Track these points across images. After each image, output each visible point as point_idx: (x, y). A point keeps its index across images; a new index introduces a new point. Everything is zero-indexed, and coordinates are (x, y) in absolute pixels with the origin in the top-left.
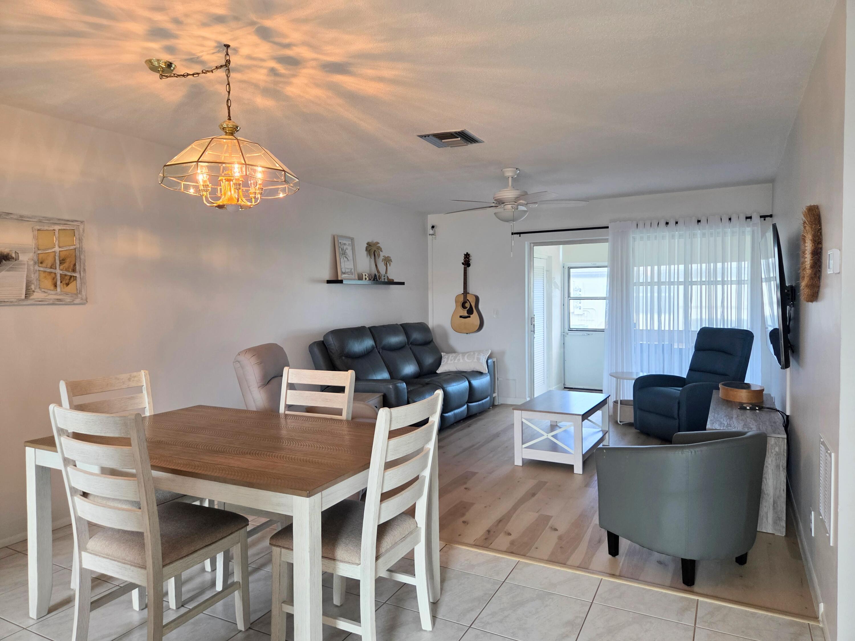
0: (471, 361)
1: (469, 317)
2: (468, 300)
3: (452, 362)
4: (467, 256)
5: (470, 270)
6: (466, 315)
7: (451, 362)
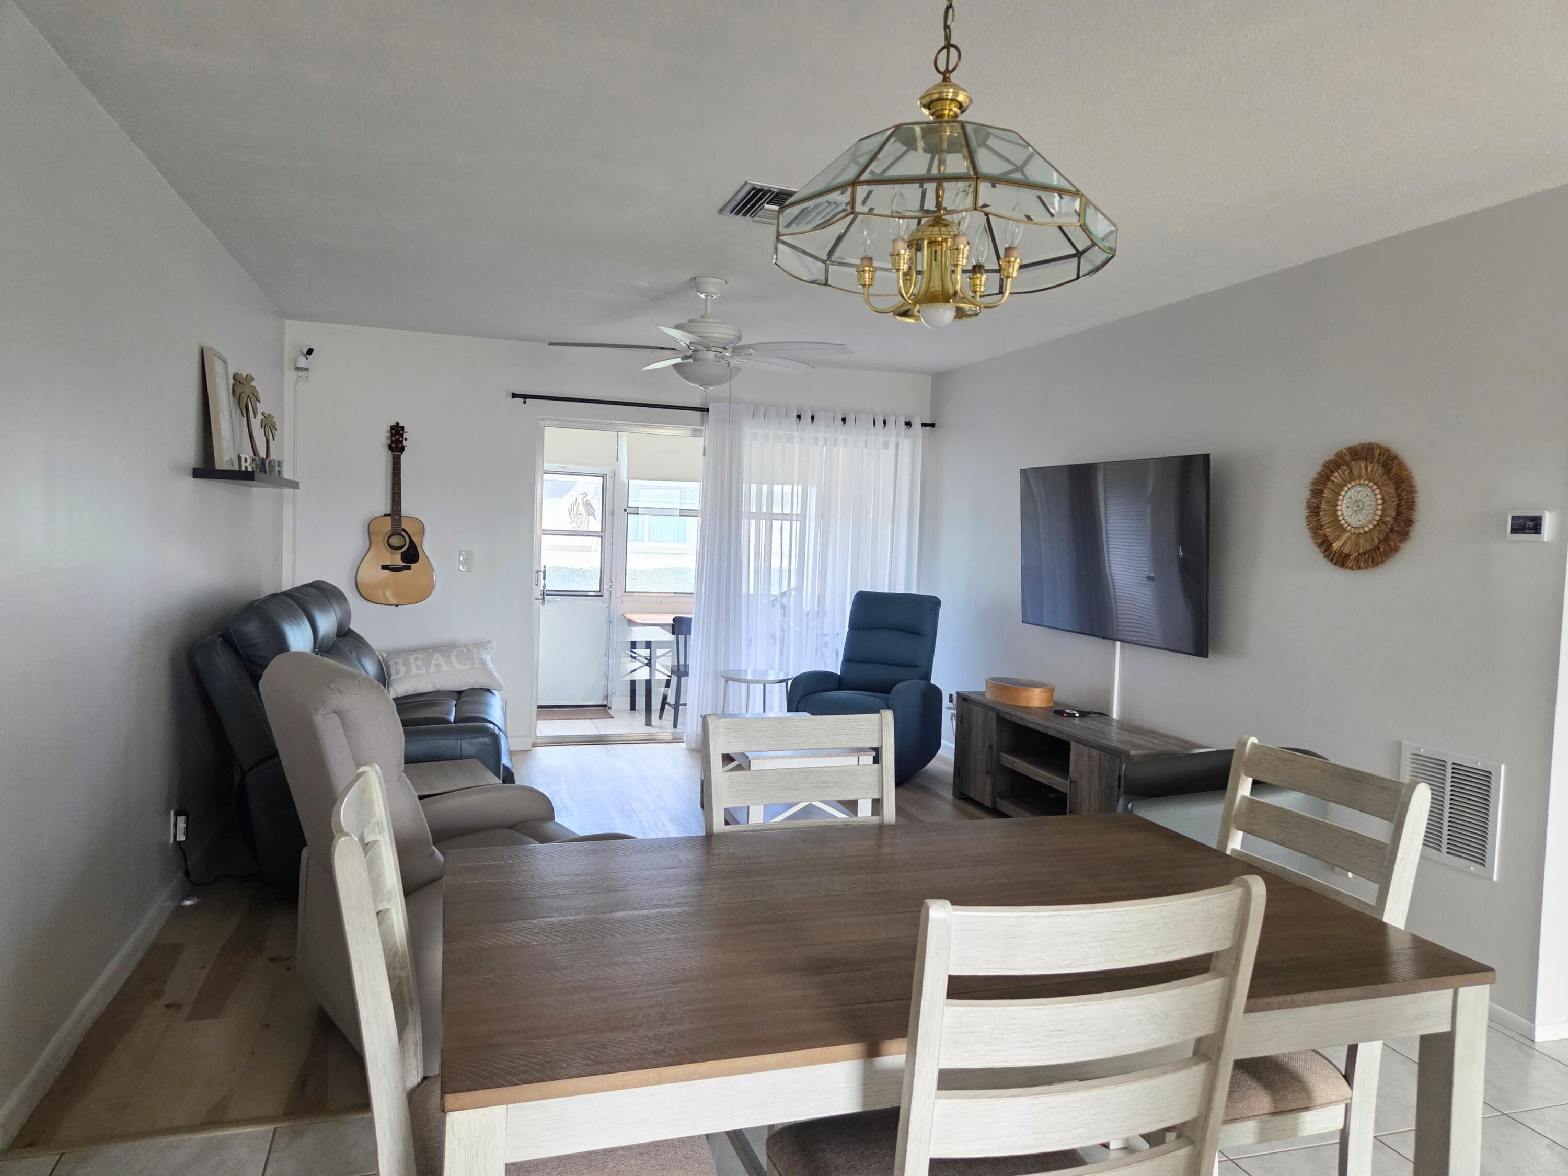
0: (466, 667)
1: (409, 568)
2: (404, 530)
3: (424, 671)
4: (397, 432)
5: (405, 459)
6: (402, 564)
7: (420, 672)
